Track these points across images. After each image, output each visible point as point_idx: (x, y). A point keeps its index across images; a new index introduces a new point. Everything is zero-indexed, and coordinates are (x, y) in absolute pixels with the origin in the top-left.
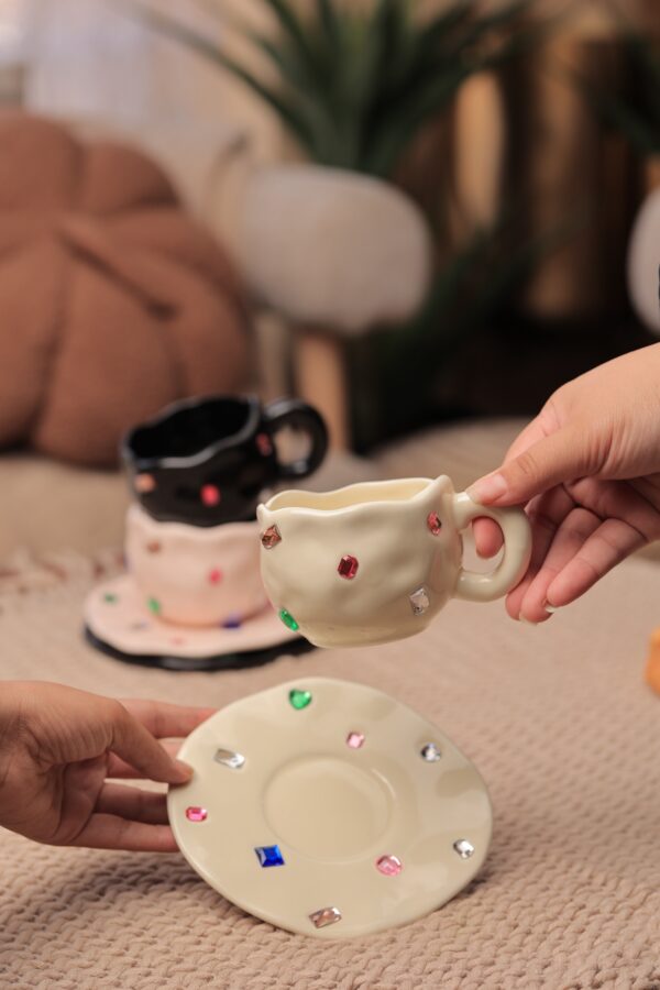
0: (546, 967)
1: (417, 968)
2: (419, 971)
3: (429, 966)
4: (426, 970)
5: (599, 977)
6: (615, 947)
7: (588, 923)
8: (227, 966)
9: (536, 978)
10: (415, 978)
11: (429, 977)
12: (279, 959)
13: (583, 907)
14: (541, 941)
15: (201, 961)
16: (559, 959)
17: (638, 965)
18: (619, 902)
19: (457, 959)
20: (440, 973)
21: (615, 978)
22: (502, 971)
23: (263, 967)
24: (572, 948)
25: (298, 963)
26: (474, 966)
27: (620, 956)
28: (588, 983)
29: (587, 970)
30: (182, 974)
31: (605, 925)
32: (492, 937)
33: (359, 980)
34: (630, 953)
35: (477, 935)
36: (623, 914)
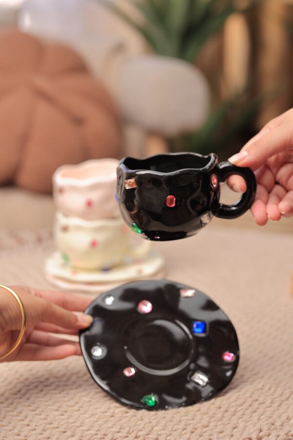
0: (235, 428)
1: (169, 428)
2: (170, 430)
3: (175, 427)
4: (174, 429)
5: (261, 434)
6: (271, 420)
7: (258, 408)
8: (74, 426)
9: (229, 434)
10: (168, 433)
11: (175, 432)
12: (100, 422)
13: (257, 400)
14: (233, 416)
15: (61, 423)
16: (241, 425)
17: (281, 429)
18: (275, 398)
19: (190, 424)
20: (181, 430)
21: (269, 435)
22: (212, 430)
23: (92, 426)
24: (248, 420)
25: (109, 425)
26: (198, 427)
27: (273, 424)
28: (255, 437)
29: (255, 431)
30: (51, 430)
31: (268, 409)
32: (207, 413)
33: (140, 433)
34: (278, 424)
35: (199, 412)
36: (276, 404)
